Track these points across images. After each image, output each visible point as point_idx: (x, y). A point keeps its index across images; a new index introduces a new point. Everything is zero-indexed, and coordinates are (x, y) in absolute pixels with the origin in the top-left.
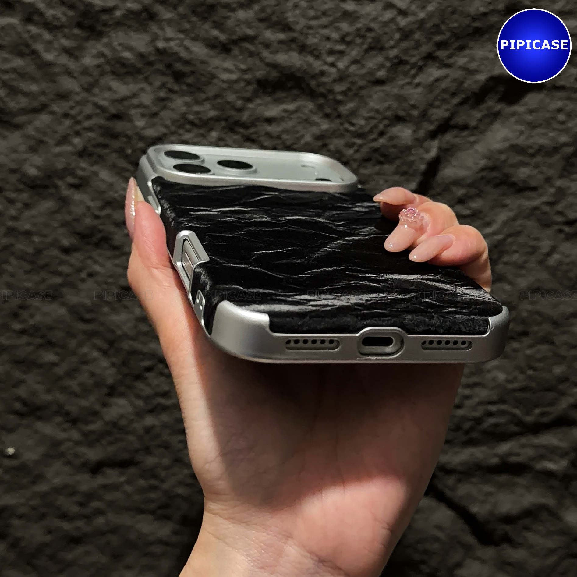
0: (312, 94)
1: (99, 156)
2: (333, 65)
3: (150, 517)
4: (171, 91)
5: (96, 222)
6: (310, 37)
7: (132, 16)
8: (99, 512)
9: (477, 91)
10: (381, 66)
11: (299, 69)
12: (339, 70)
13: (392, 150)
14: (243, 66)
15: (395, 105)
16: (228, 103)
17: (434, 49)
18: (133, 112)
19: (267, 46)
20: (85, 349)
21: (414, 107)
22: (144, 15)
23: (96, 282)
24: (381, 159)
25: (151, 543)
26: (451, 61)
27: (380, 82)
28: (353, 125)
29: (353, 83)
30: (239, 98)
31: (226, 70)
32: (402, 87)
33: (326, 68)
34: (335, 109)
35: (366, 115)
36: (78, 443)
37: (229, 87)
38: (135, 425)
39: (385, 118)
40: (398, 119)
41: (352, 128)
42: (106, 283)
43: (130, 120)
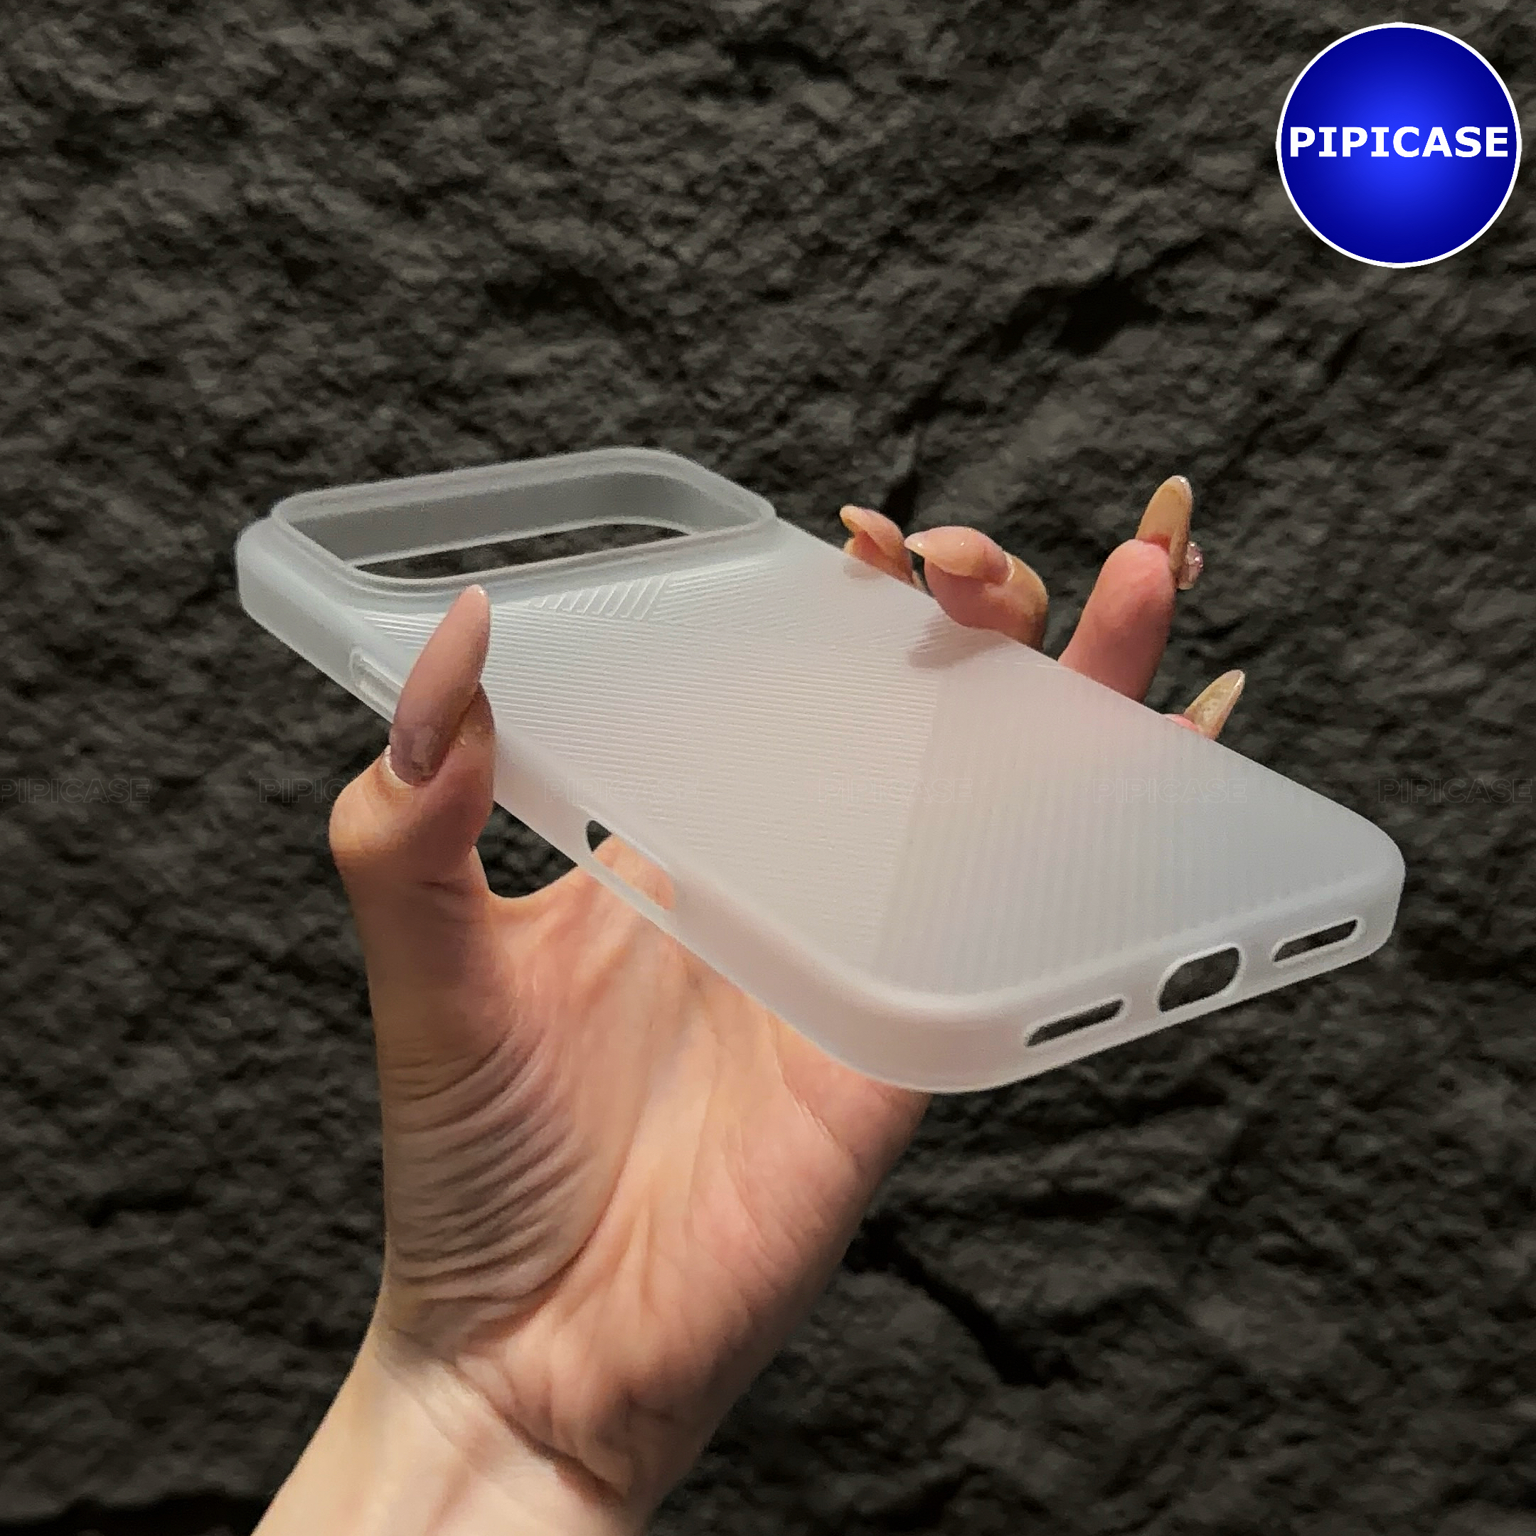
0: (619, 322)
1: (110, 464)
2: (666, 251)
3: (232, 1329)
4: (281, 306)
5: (99, 622)
6: (612, 182)
7: (186, 127)
8: (109, 1318)
9: (1002, 320)
10: (781, 258)
11: (588, 259)
12: (682, 265)
13: (808, 457)
14: (453, 251)
15: (814, 350)
16: (420, 338)
17: (906, 218)
18: (189, 356)
19: (511, 202)
20: (74, 930)
21: (857, 355)
22: (217, 124)
23: (101, 767)
24: (782, 479)
25: (234, 1390)
26: (944, 248)
27: (778, 295)
28: (714, 395)
29: (713, 295)
30: (444, 326)
31: (416, 259)
32: (830, 307)
33: (651, 258)
34: (674, 358)
35: (746, 373)
36: (56, 1154)
37: (420, 299)
38: (194, 1109)
39: (790, 381)
40: (821, 385)
41: (711, 404)
42: (125, 769)
43: (183, 377)
